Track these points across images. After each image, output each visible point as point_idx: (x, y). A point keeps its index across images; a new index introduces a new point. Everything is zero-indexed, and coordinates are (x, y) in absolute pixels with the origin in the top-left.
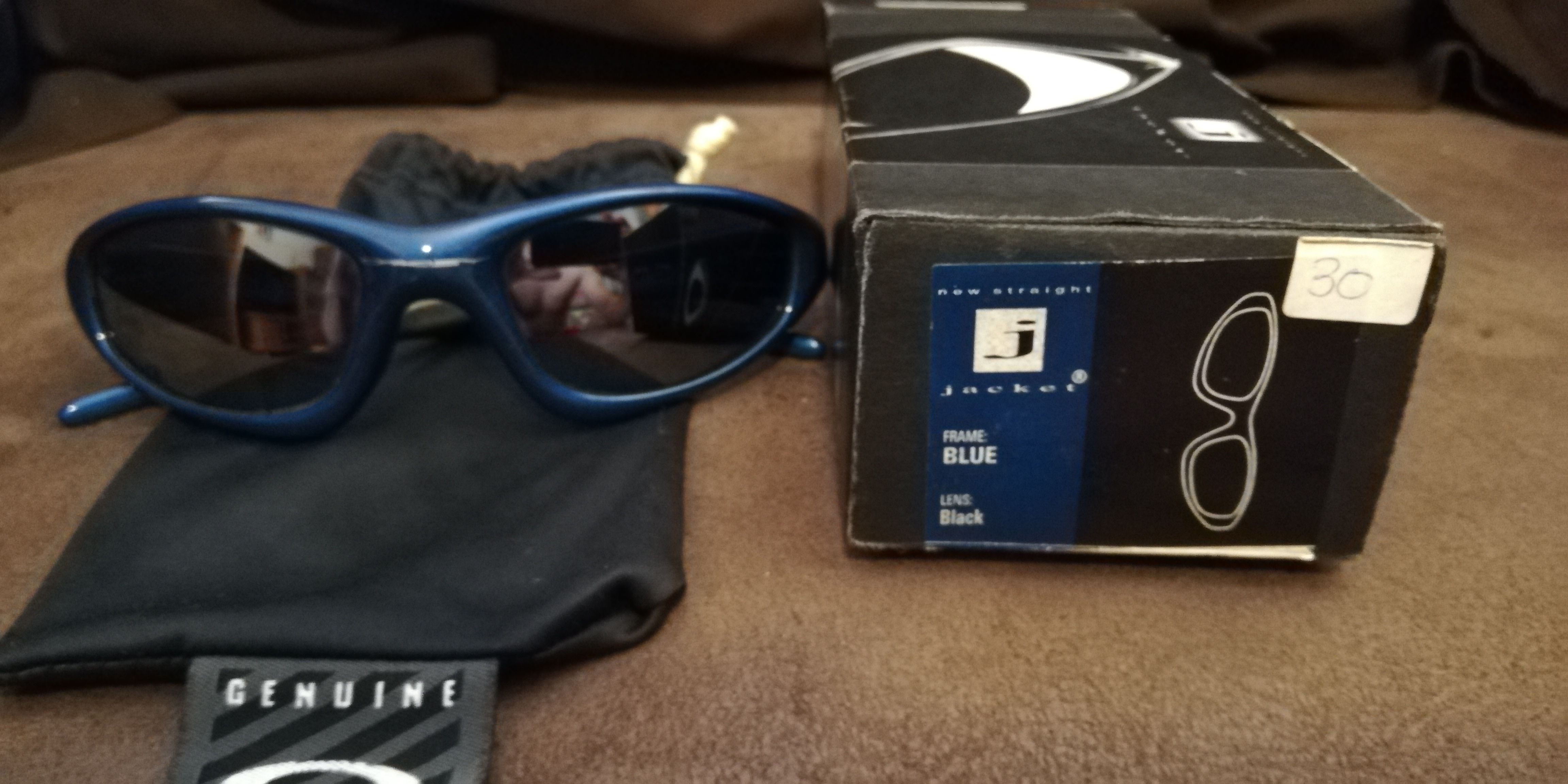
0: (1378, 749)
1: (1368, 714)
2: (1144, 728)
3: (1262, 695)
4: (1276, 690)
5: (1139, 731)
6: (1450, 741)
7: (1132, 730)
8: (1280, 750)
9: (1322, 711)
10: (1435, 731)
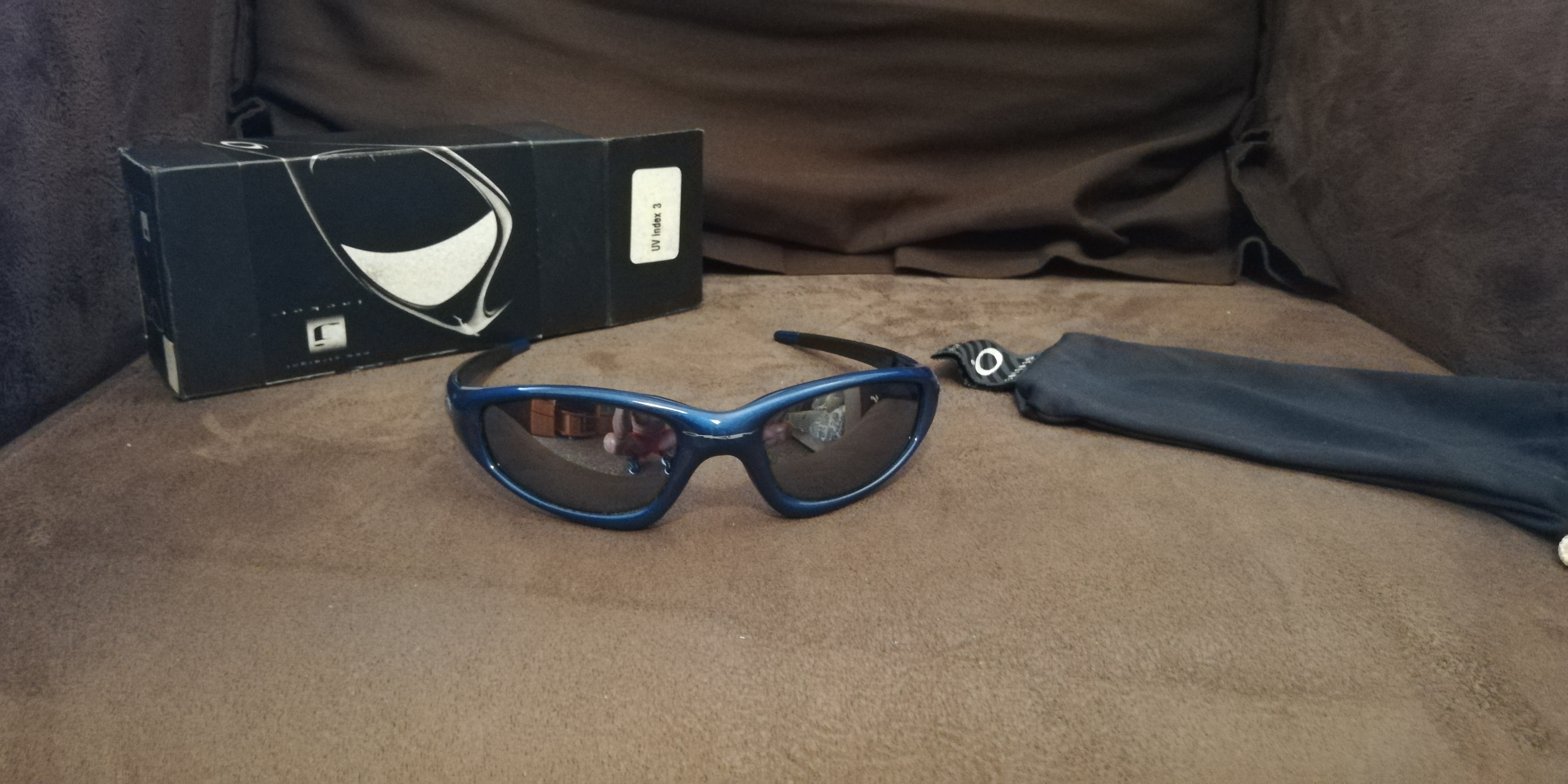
0: (1038, 619)
1: (1036, 603)
2: (913, 604)
3: (979, 592)
4: (988, 589)
5: (909, 604)
6: (1079, 618)
7: (906, 604)
8: (984, 616)
9: (1011, 601)
10: (1072, 613)
